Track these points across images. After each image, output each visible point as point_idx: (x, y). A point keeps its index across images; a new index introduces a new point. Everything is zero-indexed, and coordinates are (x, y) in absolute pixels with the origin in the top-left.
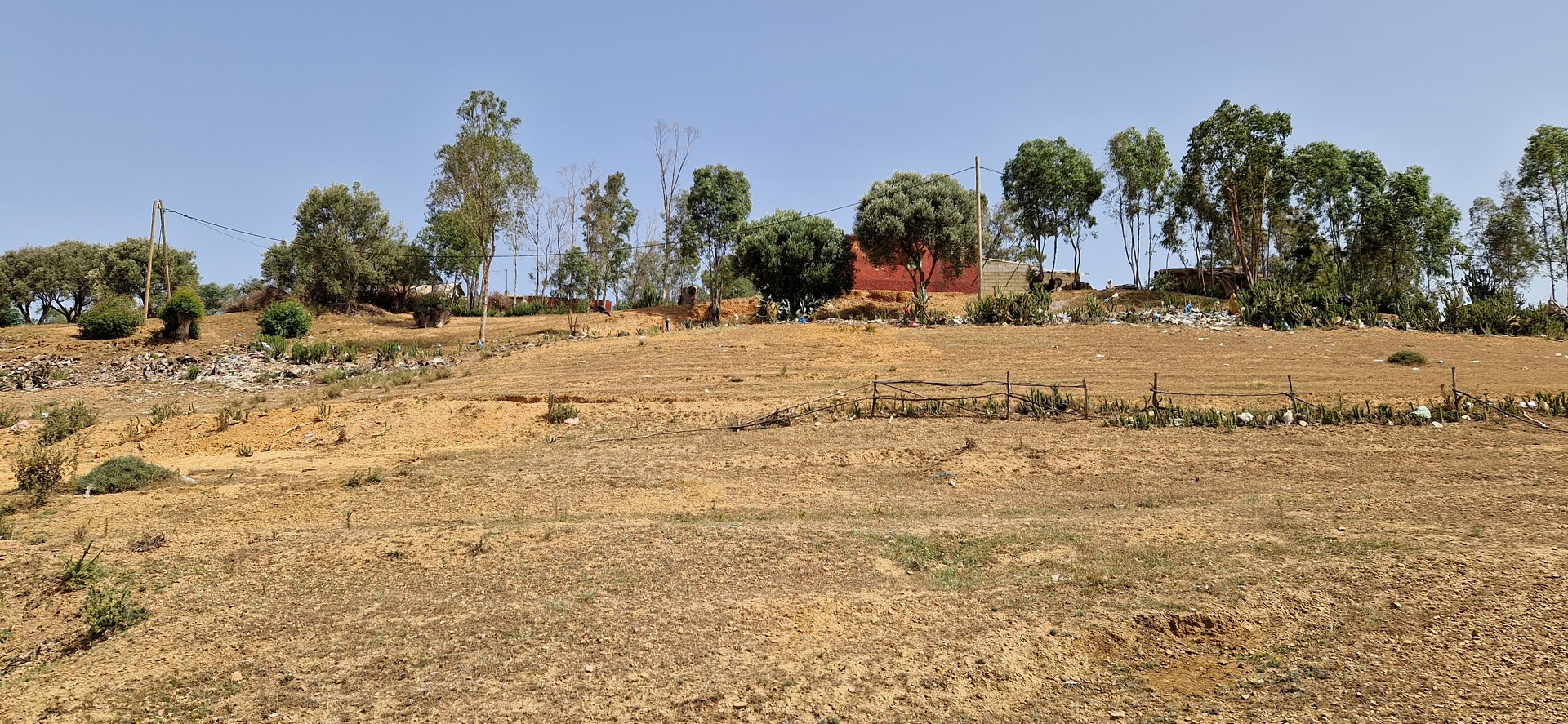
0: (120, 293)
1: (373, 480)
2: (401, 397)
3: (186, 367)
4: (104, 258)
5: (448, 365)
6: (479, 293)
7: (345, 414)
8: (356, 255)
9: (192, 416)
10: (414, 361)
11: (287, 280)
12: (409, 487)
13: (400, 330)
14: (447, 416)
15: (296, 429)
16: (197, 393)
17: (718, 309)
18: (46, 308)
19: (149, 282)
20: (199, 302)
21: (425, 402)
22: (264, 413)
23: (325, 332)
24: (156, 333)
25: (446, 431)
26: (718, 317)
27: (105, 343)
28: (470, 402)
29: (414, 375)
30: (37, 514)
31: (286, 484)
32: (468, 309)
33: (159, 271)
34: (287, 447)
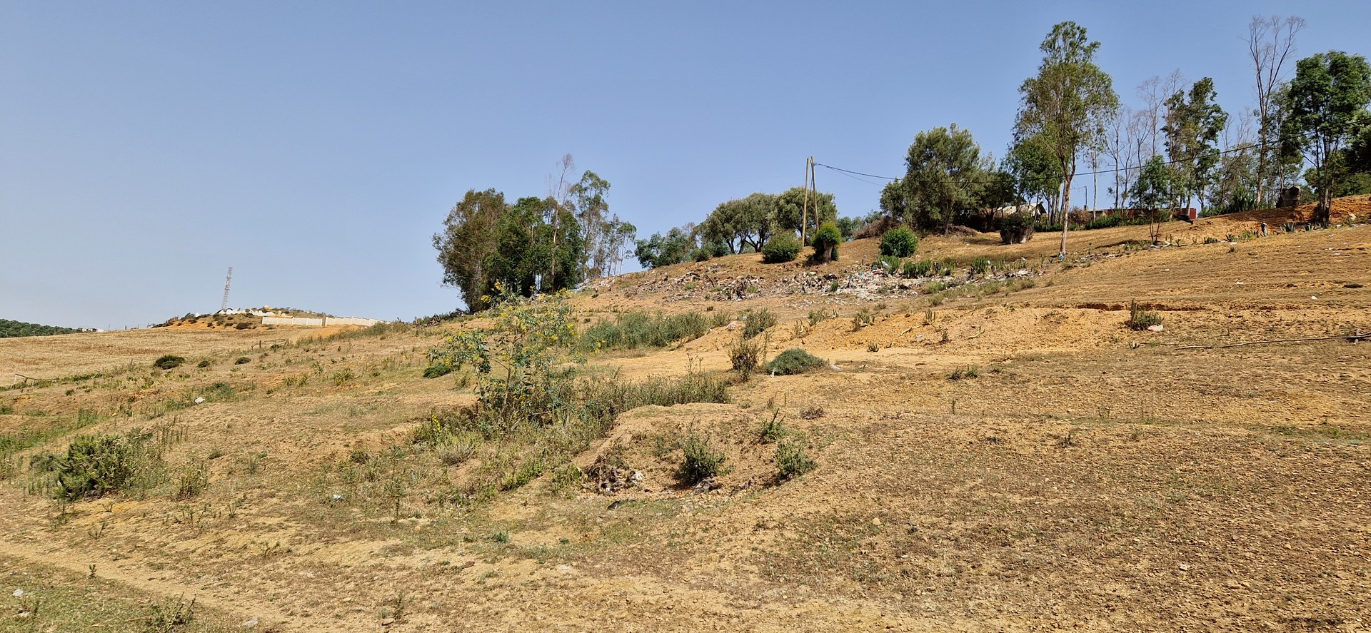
0: (787, 228)
1: (972, 375)
2: (991, 305)
3: (830, 283)
4: (777, 204)
5: (1032, 276)
6: (1059, 210)
7: (947, 319)
8: (952, 186)
9: (836, 320)
10: (1001, 273)
11: (899, 211)
12: (1001, 383)
13: (988, 247)
14: (1033, 321)
15: (910, 331)
16: (837, 302)
17: (1328, 209)
18: (743, 242)
19: (805, 219)
20: (838, 232)
21: (1013, 310)
22: (886, 318)
23: (929, 252)
24: (810, 257)
25: (1032, 335)
26: (1327, 217)
27: (778, 266)
28: (1054, 309)
29: (1002, 286)
30: (744, 387)
31: (904, 375)
32: (1049, 226)
33: (811, 211)
34: (903, 345)
